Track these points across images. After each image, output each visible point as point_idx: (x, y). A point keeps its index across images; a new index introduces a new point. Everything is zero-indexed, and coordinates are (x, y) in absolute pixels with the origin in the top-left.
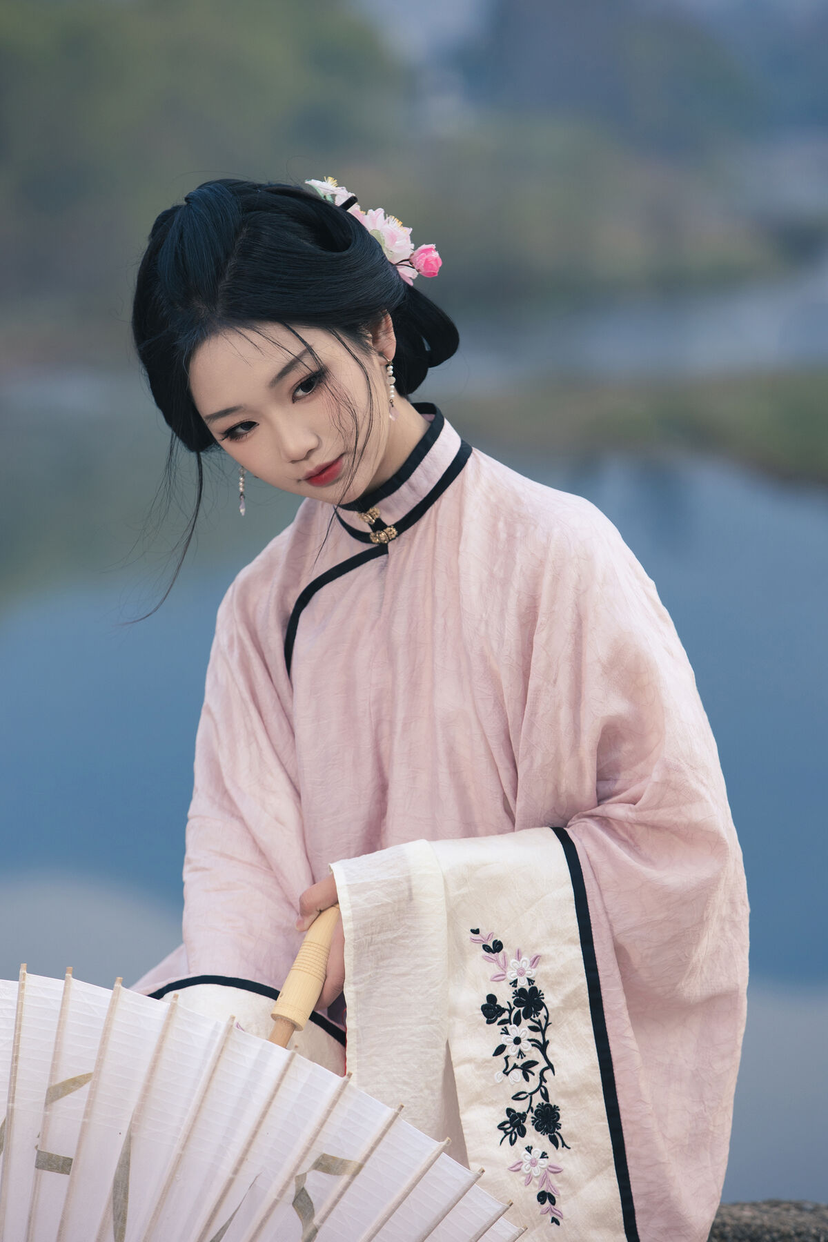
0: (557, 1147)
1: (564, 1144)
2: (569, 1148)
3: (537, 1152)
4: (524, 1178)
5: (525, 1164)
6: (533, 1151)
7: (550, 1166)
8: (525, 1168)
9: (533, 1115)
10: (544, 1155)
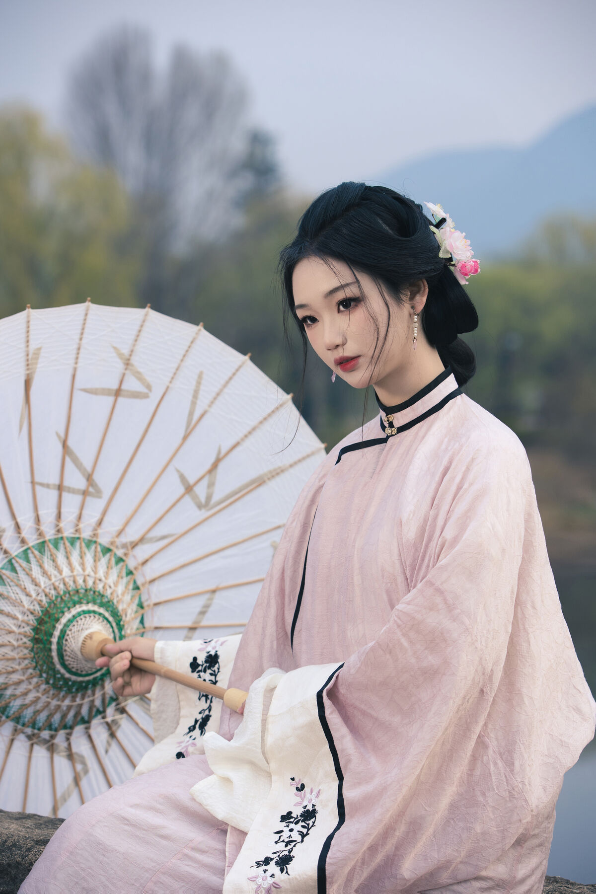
0: (282, 872)
1: (287, 872)
2: (289, 875)
3: (269, 873)
4: (256, 886)
5: (259, 878)
6: (267, 872)
7: (274, 883)
8: (259, 881)
9: (278, 859)
10: (273, 876)
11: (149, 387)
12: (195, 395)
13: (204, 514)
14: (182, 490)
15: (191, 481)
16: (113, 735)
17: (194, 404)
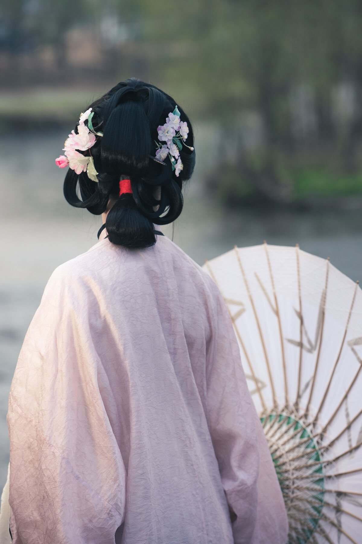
11: (240, 304)
12: (263, 289)
13: (316, 353)
14: (298, 349)
15: (298, 339)
16: (340, 531)
17: (266, 294)
